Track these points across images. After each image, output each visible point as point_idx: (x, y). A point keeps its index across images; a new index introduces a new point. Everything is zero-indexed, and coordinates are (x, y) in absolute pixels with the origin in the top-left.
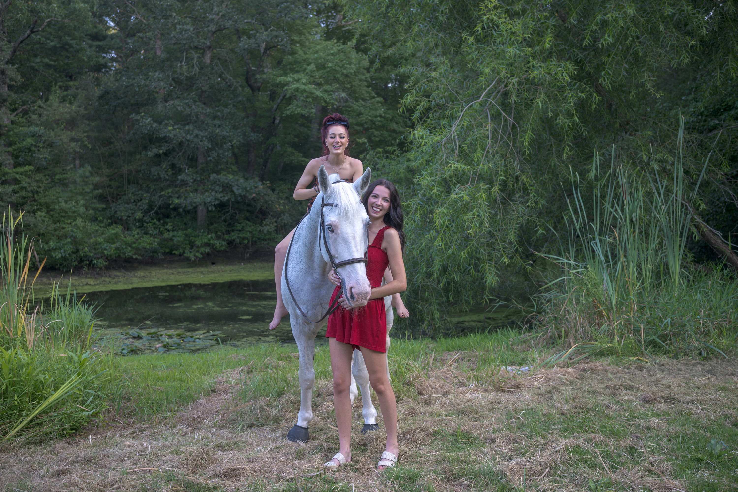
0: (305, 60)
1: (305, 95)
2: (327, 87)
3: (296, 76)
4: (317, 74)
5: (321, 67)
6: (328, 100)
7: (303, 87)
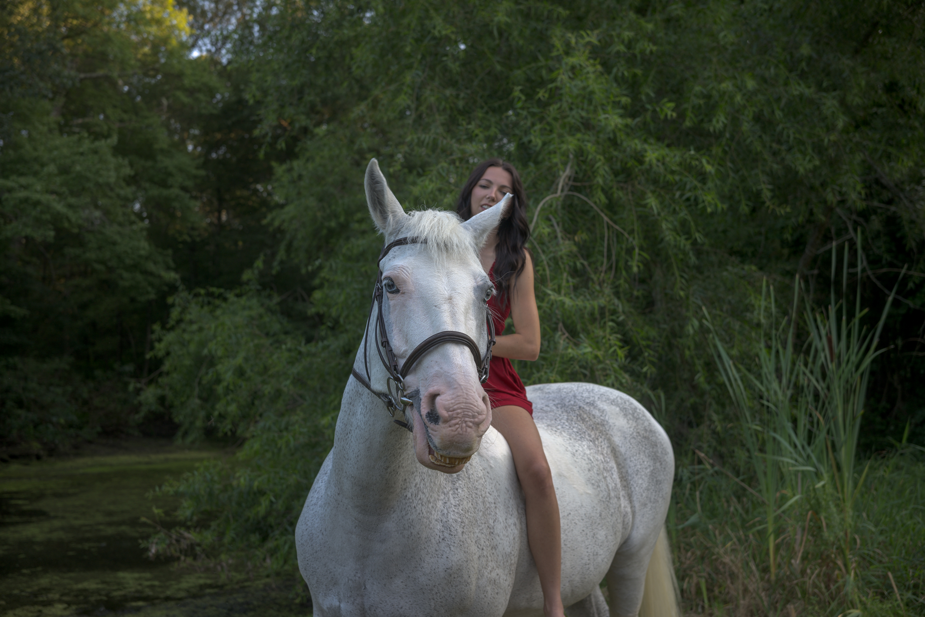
0: (36, 159)
1: (39, 208)
2: (72, 200)
3: (23, 180)
4: (58, 180)
5: (64, 170)
6: (73, 219)
7: (36, 197)
